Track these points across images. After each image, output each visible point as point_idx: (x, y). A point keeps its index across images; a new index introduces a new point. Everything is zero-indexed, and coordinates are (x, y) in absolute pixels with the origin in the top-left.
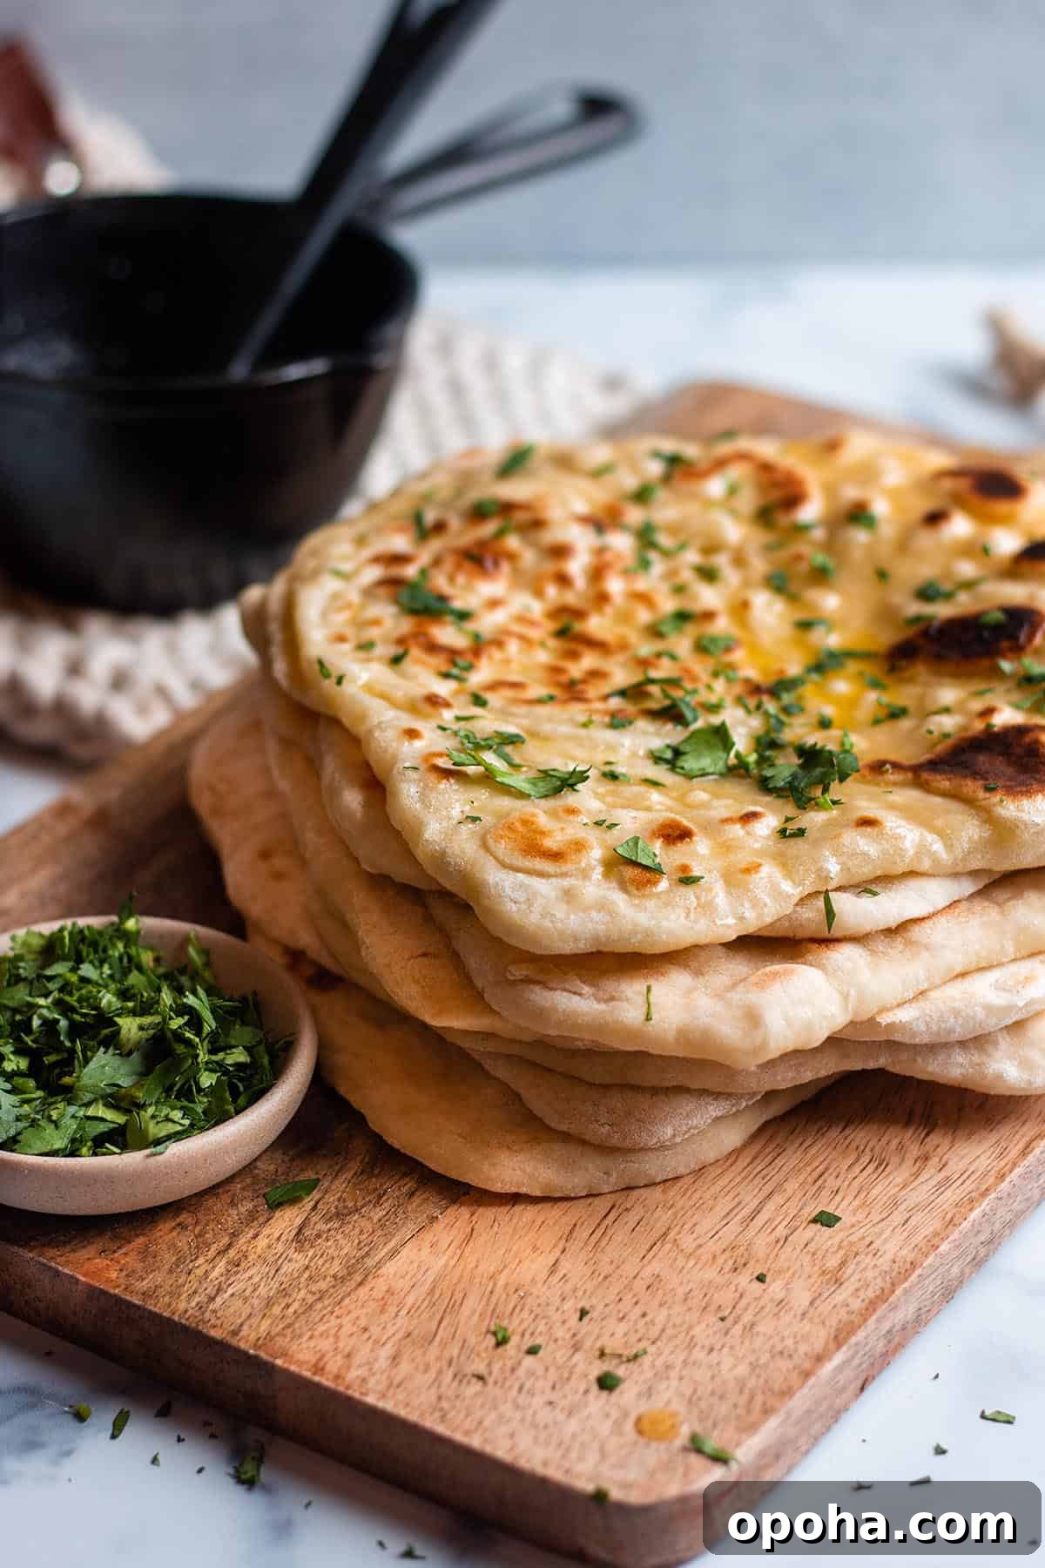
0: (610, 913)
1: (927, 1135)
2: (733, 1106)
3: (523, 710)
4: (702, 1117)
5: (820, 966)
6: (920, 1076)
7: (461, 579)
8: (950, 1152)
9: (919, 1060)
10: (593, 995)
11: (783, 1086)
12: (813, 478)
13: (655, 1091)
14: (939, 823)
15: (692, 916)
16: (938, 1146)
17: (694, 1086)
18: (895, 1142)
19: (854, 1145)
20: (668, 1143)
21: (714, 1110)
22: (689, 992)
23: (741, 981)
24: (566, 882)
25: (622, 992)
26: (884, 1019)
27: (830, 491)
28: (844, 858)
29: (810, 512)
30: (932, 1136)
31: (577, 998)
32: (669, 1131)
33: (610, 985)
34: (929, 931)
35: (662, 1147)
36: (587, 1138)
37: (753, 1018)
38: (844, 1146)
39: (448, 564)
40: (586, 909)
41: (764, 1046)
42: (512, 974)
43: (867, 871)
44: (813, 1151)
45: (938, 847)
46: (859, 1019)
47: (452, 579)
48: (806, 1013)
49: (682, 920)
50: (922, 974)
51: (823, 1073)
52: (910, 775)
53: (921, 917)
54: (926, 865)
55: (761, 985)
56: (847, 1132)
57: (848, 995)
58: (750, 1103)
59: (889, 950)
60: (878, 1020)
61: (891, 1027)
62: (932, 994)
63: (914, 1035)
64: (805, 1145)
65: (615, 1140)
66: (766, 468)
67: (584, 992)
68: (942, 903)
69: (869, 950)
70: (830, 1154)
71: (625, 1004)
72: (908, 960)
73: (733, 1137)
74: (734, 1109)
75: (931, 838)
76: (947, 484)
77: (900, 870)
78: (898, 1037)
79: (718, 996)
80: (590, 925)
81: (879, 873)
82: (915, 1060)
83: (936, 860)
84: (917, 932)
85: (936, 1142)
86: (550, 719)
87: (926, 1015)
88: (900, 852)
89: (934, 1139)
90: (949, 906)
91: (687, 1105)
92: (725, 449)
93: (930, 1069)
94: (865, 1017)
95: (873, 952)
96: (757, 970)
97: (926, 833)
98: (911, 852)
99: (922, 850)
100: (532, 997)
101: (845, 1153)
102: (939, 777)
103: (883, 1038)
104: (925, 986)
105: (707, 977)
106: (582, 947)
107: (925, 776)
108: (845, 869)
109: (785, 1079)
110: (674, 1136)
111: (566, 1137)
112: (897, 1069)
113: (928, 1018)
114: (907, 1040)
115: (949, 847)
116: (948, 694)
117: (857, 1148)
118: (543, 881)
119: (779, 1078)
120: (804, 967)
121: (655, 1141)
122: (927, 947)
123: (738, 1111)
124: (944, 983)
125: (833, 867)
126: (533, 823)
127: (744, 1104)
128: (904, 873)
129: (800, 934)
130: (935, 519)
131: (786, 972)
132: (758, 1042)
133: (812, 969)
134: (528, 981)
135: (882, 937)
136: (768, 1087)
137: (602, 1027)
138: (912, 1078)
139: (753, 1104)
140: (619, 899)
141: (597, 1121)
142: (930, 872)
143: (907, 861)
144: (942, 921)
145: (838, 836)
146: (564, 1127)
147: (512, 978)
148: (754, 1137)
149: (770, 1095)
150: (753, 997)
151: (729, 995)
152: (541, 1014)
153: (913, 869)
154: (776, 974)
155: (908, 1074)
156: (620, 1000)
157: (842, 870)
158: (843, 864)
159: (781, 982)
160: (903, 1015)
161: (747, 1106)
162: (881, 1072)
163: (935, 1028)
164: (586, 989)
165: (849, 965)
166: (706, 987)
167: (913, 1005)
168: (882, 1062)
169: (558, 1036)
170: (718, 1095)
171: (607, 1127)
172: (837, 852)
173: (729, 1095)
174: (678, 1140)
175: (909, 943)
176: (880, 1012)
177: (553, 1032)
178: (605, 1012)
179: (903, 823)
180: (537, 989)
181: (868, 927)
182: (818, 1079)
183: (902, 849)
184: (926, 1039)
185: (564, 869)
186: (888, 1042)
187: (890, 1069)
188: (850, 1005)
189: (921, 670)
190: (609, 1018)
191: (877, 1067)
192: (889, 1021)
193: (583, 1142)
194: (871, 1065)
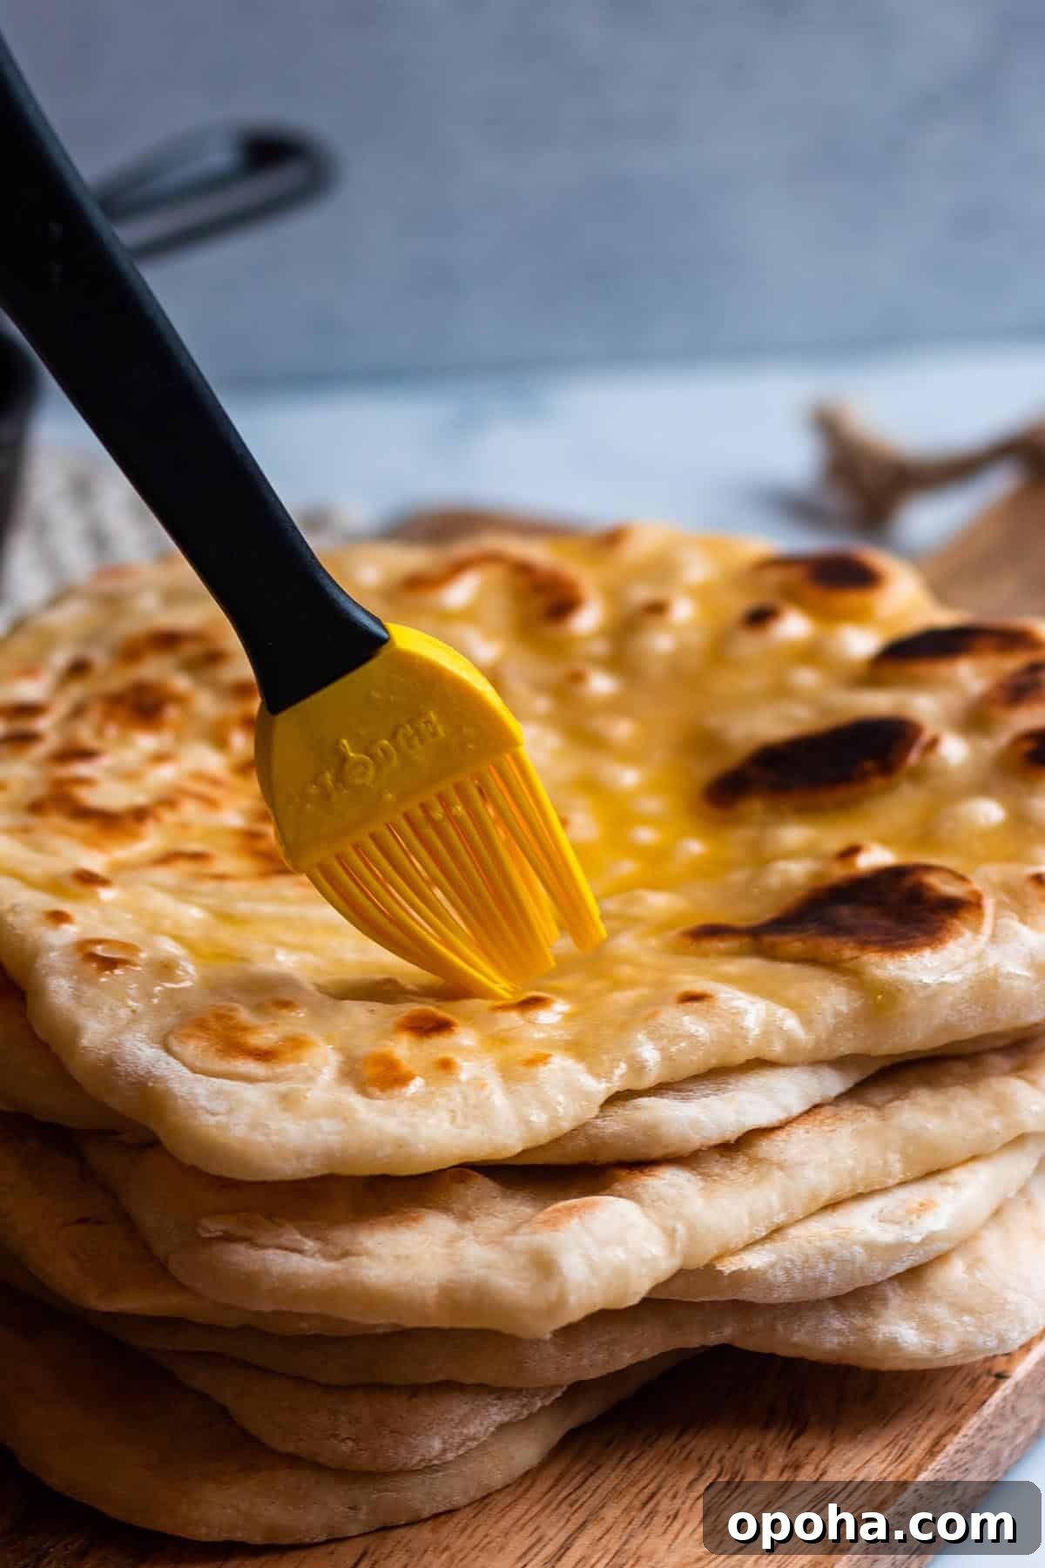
0: (345, 1120)
1: (795, 1438)
2: (524, 1406)
3: (209, 886)
4: (481, 1424)
5: (633, 1197)
6: (782, 1351)
7: (112, 731)
8: (829, 1457)
9: (780, 1327)
10: (319, 1251)
11: (592, 1374)
12: (588, 579)
13: (415, 1390)
14: (792, 993)
15: (459, 1120)
16: (812, 1450)
17: (470, 1380)
18: (752, 1448)
19: (694, 1456)
20: (436, 1462)
21: (497, 1414)
22: (452, 1241)
23: (526, 1222)
24: (283, 1087)
25: (361, 1243)
26: (728, 1266)
27: (613, 594)
28: (665, 1042)
29: (588, 620)
30: (802, 1439)
31: (296, 1257)
32: (437, 1445)
33: (342, 1236)
34: (781, 1144)
35: (430, 1468)
36: (320, 1459)
37: (544, 1265)
38: (683, 1456)
39: (94, 715)
40: (314, 1116)
41: (560, 1303)
42: (205, 1229)
43: (696, 1061)
44: (640, 1465)
45: (791, 1023)
46: (693, 1265)
47: (100, 732)
48: (618, 1255)
49: (446, 1125)
50: (775, 1200)
51: (647, 1354)
52: (746, 940)
53: (770, 1125)
54: (777, 1049)
55: (553, 1224)
56: (685, 1439)
57: (674, 1230)
58: (548, 1403)
59: (728, 1172)
60: (719, 1267)
61: (739, 1277)
62: (792, 1232)
63: (771, 1287)
64: (627, 1460)
65: (363, 1460)
66: (523, 569)
67: (306, 1248)
68: (797, 1107)
69: (700, 1174)
70: (661, 1470)
71: (364, 1260)
72: (755, 1183)
73: (525, 1452)
74: (526, 1413)
75: (781, 1012)
76: (774, 577)
77: (740, 1058)
78: (747, 1294)
79: (493, 1241)
80: (319, 1137)
81: (714, 1062)
82: (773, 1329)
83: (790, 1042)
84: (765, 1147)
85: (809, 1445)
86: (247, 897)
87: (785, 1260)
88: (740, 1032)
89: (804, 1443)
90: (808, 1112)
91: (460, 1407)
92: (464, 548)
93: (795, 1339)
94: (701, 1262)
95: (706, 1176)
96: (546, 1207)
97: (773, 1007)
98: (756, 1032)
99: (770, 1029)
100: (235, 1258)
101: (683, 1467)
102: (787, 938)
103: (728, 1296)
104: (780, 1218)
105: (476, 1222)
106: (307, 1168)
107: (767, 939)
108: (667, 1058)
109: (594, 1362)
110: (444, 1451)
111: (294, 1461)
112: (752, 1344)
113: (788, 1264)
114: (759, 1298)
115: (807, 1022)
116: (794, 834)
117: (700, 1459)
118: (250, 1086)
119: (585, 1362)
120: (612, 1198)
121: (419, 1458)
122: (781, 1166)
123: (530, 1416)
124: (810, 1216)
125: (650, 1054)
126: (231, 1018)
127: (539, 1404)
128: (748, 1062)
129: (604, 1157)
130: (760, 618)
131: (584, 1206)
132: (553, 1298)
133: (621, 1200)
134: (228, 1238)
135: (718, 1157)
136: (570, 1377)
137: (334, 1292)
138: (772, 1356)
139: (553, 1404)
140: (356, 1102)
141: (335, 1436)
142: (784, 1059)
143: (751, 1042)
144: (798, 1133)
145: (654, 1015)
146: (290, 1448)
147: (208, 1235)
148: (555, 1453)
149: (577, 1390)
150: (544, 1238)
151: (508, 1239)
152: (249, 1282)
153: (761, 1055)
154: (570, 1210)
155: (766, 1350)
156: (358, 1254)
157: (663, 1058)
158: (662, 1050)
159: (580, 1217)
160: (755, 1260)
161: (543, 1408)
162: (725, 1349)
163: (798, 1277)
164: (309, 1244)
165: (672, 1192)
166: (476, 1235)
167: (767, 1246)
168: (726, 1333)
169: (274, 1313)
170: (500, 1392)
171: (350, 1444)
172: (654, 1036)
173: (517, 1392)
174: (450, 1456)
175: (755, 1161)
176: (719, 1257)
177: (267, 1307)
178: (335, 1272)
179: (741, 994)
180: (241, 1248)
181: (696, 1140)
182: (640, 1363)
183: (742, 1028)
184: (787, 1295)
185: (279, 1070)
186: (735, 1302)
187: (738, 1344)
188: (678, 1245)
189: (755, 807)
190: (342, 1278)
191: (723, 1341)
192: (734, 1268)
193: (319, 1467)
194: (713, 1339)
